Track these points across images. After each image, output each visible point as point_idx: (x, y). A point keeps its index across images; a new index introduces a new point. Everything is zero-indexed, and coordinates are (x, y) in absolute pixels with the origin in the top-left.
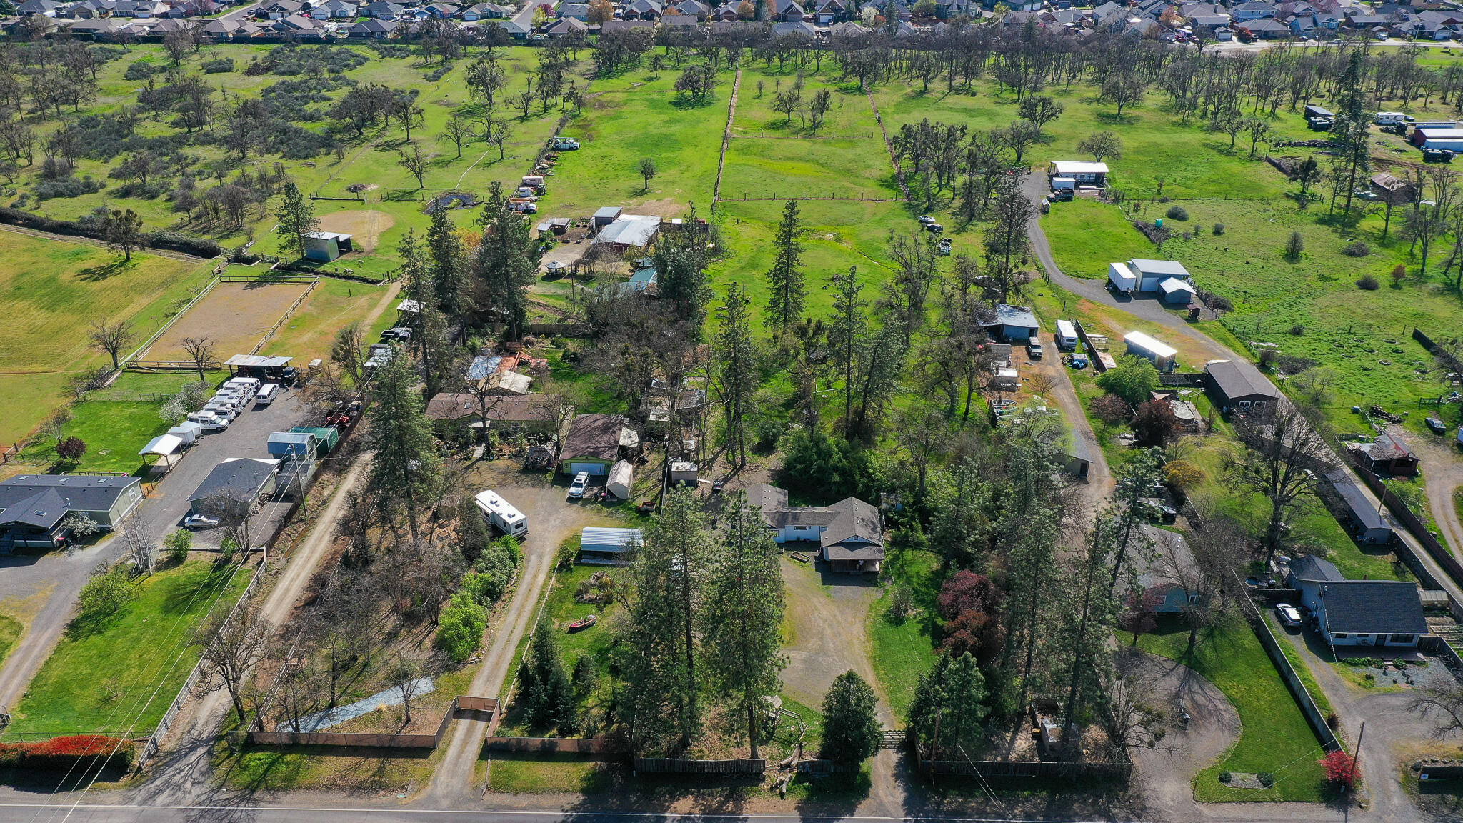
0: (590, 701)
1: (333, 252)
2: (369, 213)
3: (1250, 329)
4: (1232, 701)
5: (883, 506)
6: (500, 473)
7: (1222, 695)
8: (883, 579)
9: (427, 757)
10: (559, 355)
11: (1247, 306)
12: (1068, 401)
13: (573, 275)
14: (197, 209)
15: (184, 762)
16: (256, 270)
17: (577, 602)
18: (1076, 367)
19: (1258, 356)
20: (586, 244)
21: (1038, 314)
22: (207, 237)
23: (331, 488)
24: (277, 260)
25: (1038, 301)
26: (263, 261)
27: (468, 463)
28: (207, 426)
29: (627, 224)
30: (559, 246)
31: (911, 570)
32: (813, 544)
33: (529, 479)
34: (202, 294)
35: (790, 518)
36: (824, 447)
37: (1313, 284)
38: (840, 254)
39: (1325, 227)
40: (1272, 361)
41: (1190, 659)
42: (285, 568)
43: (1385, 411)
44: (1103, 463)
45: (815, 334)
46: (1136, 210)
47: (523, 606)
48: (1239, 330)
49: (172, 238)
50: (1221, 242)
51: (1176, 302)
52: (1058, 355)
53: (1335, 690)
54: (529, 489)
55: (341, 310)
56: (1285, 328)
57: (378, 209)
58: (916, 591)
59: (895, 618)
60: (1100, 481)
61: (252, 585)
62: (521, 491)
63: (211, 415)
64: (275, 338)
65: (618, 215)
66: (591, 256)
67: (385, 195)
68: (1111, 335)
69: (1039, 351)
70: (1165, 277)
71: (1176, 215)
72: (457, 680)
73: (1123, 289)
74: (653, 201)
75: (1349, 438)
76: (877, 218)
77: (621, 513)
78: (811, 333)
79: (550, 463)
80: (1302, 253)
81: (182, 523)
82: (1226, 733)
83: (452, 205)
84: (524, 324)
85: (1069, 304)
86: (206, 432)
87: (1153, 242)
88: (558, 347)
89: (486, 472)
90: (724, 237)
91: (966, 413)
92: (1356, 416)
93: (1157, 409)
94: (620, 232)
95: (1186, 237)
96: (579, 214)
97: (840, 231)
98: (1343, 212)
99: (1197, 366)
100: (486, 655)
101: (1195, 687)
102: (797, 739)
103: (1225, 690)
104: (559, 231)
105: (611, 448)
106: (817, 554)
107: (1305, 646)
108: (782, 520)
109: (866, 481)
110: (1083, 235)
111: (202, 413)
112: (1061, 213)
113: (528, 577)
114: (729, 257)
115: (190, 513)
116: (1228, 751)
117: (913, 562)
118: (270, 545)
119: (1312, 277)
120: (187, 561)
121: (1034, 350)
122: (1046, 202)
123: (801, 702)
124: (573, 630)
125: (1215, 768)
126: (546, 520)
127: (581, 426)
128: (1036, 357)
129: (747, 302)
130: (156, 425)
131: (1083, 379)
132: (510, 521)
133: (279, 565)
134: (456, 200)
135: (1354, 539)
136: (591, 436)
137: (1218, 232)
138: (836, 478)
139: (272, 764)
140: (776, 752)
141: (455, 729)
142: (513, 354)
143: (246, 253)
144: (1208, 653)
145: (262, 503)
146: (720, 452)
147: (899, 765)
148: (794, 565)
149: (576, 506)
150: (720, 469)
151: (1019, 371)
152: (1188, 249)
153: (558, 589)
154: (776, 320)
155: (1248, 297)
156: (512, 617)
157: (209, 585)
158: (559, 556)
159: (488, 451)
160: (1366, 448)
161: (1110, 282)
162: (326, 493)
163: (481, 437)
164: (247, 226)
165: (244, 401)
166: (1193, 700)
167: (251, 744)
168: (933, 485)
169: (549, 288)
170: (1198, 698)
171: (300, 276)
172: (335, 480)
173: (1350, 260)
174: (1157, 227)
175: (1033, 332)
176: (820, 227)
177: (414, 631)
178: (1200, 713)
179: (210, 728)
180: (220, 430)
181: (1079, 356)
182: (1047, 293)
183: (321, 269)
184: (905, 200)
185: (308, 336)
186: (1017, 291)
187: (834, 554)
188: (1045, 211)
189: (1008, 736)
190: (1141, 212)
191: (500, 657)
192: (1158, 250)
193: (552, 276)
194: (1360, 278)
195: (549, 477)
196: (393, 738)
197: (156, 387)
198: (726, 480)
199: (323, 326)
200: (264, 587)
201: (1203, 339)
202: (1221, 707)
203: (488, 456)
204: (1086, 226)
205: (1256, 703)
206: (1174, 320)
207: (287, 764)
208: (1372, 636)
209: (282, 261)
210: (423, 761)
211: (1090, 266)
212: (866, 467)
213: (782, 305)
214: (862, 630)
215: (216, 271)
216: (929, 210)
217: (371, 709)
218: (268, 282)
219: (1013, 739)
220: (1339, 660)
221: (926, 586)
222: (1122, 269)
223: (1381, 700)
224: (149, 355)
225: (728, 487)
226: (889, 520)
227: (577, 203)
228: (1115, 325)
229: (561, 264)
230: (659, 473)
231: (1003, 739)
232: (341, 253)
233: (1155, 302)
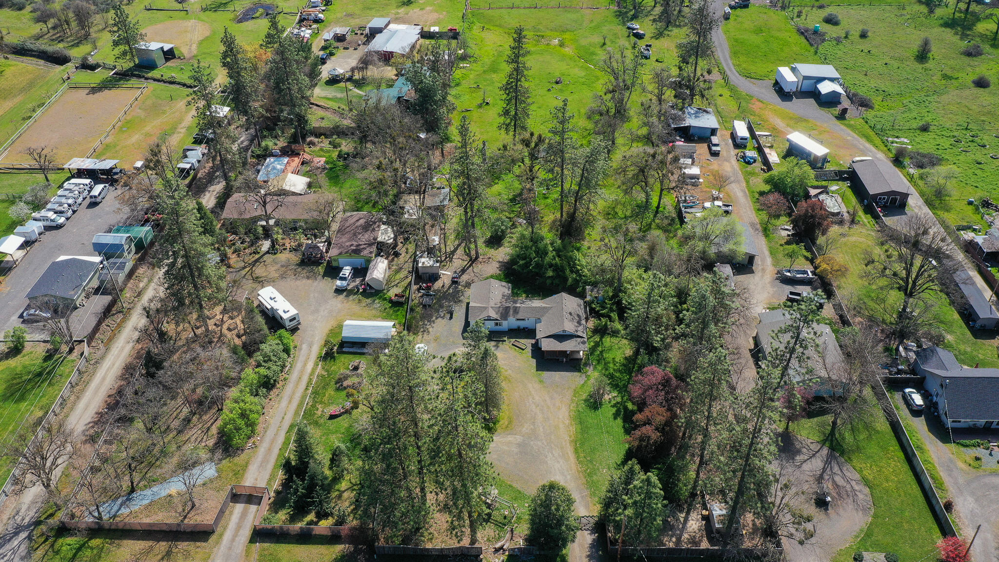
0: (343, 485)
1: (160, 60)
2: (191, 23)
3: (888, 126)
4: (866, 482)
5: (588, 298)
6: (282, 266)
7: (857, 476)
8: (586, 365)
9: (206, 540)
10: (335, 155)
11: (885, 103)
12: (740, 194)
13: (350, 79)
14: (52, 20)
15: (8, 547)
16: (99, 76)
17: (338, 389)
18: (749, 163)
19: (894, 152)
20: (363, 50)
21: (718, 113)
22: (61, 45)
23: (146, 280)
24: (115, 67)
25: (719, 101)
26: (104, 68)
27: (257, 256)
28: (48, 223)
29: (395, 32)
30: (340, 53)
31: (608, 356)
32: (529, 333)
33: (305, 272)
34: (53, 99)
35: (511, 312)
36: (541, 245)
37: (938, 82)
38: (563, 58)
39: (948, 30)
40: (904, 157)
41: (832, 441)
42: (103, 357)
43: (994, 203)
44: (767, 253)
45: (536, 145)
46: (799, 16)
47: (293, 393)
48: (879, 127)
49: (32, 47)
50: (865, 45)
51: (829, 101)
52: (733, 152)
53: (949, 470)
54: (305, 281)
55: (164, 112)
56: (915, 124)
57: (199, 19)
58: (611, 377)
59: (594, 403)
60: (763, 270)
61: (74, 377)
62: (298, 283)
63: (51, 215)
64: (109, 140)
65: (387, 25)
66: (365, 63)
67: (204, 6)
68: (776, 133)
69: (718, 148)
70: (821, 80)
71: (830, 20)
72: (236, 465)
73: (787, 89)
74: (417, 10)
75: (965, 228)
76: (593, 25)
77: (378, 303)
78: (533, 145)
79: (322, 257)
80: (930, 55)
81: (21, 316)
82: (861, 513)
83: (257, 15)
84: (307, 127)
85: (743, 104)
86: (48, 228)
87: (811, 45)
88: (335, 147)
89: (269, 268)
90: (471, 43)
91: (658, 207)
92: (970, 207)
93: (813, 209)
94: (388, 40)
95: (838, 40)
96: (356, 22)
97: (564, 37)
98: (963, 15)
99: (844, 162)
100: (261, 441)
101: (836, 469)
102: (510, 522)
103: (860, 472)
104: (340, 38)
105: (370, 245)
106: (533, 341)
107: (926, 428)
108: (505, 313)
109: (574, 276)
110: (756, 39)
111: (43, 213)
112: (740, 19)
113: (299, 366)
114: (475, 61)
115: (28, 307)
116: (861, 531)
117: (610, 349)
118: (91, 337)
119: (937, 79)
120: (25, 352)
121: (714, 148)
122: (728, 10)
123: (514, 485)
124: (332, 417)
125: (851, 547)
126: (317, 311)
127: (347, 224)
128: (715, 154)
129: (487, 103)
130: (8, 222)
131: (752, 174)
132: (285, 316)
133: (99, 353)
134: (261, 10)
135: (967, 324)
136: (355, 234)
137: (863, 35)
138: (550, 273)
139: (79, 549)
140: (492, 534)
141: (231, 513)
142: (298, 154)
143: (91, 61)
144: (847, 434)
145: (87, 297)
146: (459, 245)
147: (592, 546)
148: (514, 352)
149: (342, 297)
150: (459, 262)
151: (701, 167)
152: (840, 51)
153: (323, 376)
154: (508, 125)
155: (886, 95)
156: (284, 403)
157: (40, 374)
158: (325, 346)
159: (273, 246)
160: (979, 239)
161: (777, 83)
162: (141, 285)
163: (267, 233)
164: (93, 35)
165: (80, 200)
166: (834, 482)
167: (63, 530)
168: (629, 282)
169: (331, 92)
170: (838, 479)
171: (134, 82)
172: (149, 272)
173: (967, 60)
174: (815, 32)
175: (713, 132)
176: (549, 33)
177: (205, 418)
178: (839, 494)
179: (32, 513)
180: (59, 227)
181: (751, 153)
182: (726, 93)
183: (150, 75)
184: (616, 8)
185: (136, 138)
186: (703, 96)
187: (548, 345)
188: (727, 17)
189: (682, 516)
190: (803, 17)
191: (273, 441)
192: (816, 53)
193: (333, 81)
194: (975, 77)
195: (321, 269)
196: (179, 525)
197: (11, 186)
198: (463, 271)
199: (148, 128)
200: (85, 376)
201: (850, 136)
202: (856, 487)
203: (273, 250)
204: (759, 31)
205: (885, 485)
206: (826, 116)
207: (92, 549)
208: (982, 422)
209: (119, 68)
210: (203, 544)
211: (760, 68)
212: (575, 264)
213: (513, 113)
214: (567, 414)
215: (65, 77)
216: (635, 17)
217: (164, 493)
218: (106, 88)
219: (686, 520)
220: (954, 442)
221: (620, 371)
222: (787, 74)
223: (987, 480)
224: (6, 157)
225: (465, 278)
226: (592, 310)
227: (358, 12)
228: (779, 123)
229: (340, 71)
230: (409, 266)
231: (677, 519)
232: (167, 60)
233: (812, 101)
